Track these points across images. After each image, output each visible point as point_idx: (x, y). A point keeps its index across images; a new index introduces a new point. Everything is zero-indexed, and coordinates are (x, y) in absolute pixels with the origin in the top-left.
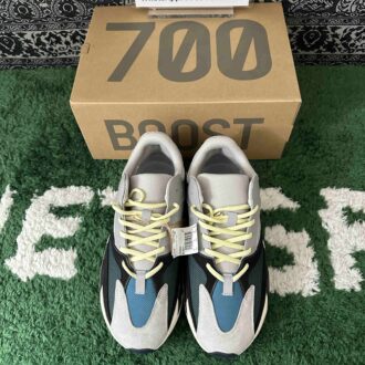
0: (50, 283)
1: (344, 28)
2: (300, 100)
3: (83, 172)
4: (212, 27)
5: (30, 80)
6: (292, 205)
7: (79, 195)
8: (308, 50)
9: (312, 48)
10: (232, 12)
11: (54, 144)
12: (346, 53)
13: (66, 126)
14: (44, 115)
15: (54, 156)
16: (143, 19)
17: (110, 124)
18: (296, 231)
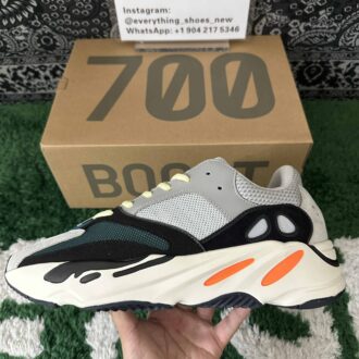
1: (347, 62)
2: (311, 141)
3: (56, 221)
4: (206, 61)
5: (5, 115)
8: (309, 85)
9: (314, 83)
10: (227, 45)
12: (350, 89)
14: (17, 155)
15: (25, 202)
16: (130, 53)
17: (89, 170)
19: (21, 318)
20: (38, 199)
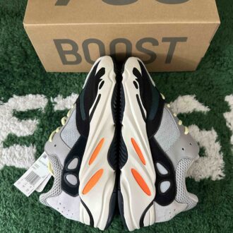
0: (16, 172)
2: (219, 22)
3: (38, 82)
6: (203, 109)
7: (36, 101)
11: (15, 60)
13: (23, 45)
14: (6, 36)
15: (15, 70)
18: (207, 130)
19: (21, 145)
20: (24, 68)
